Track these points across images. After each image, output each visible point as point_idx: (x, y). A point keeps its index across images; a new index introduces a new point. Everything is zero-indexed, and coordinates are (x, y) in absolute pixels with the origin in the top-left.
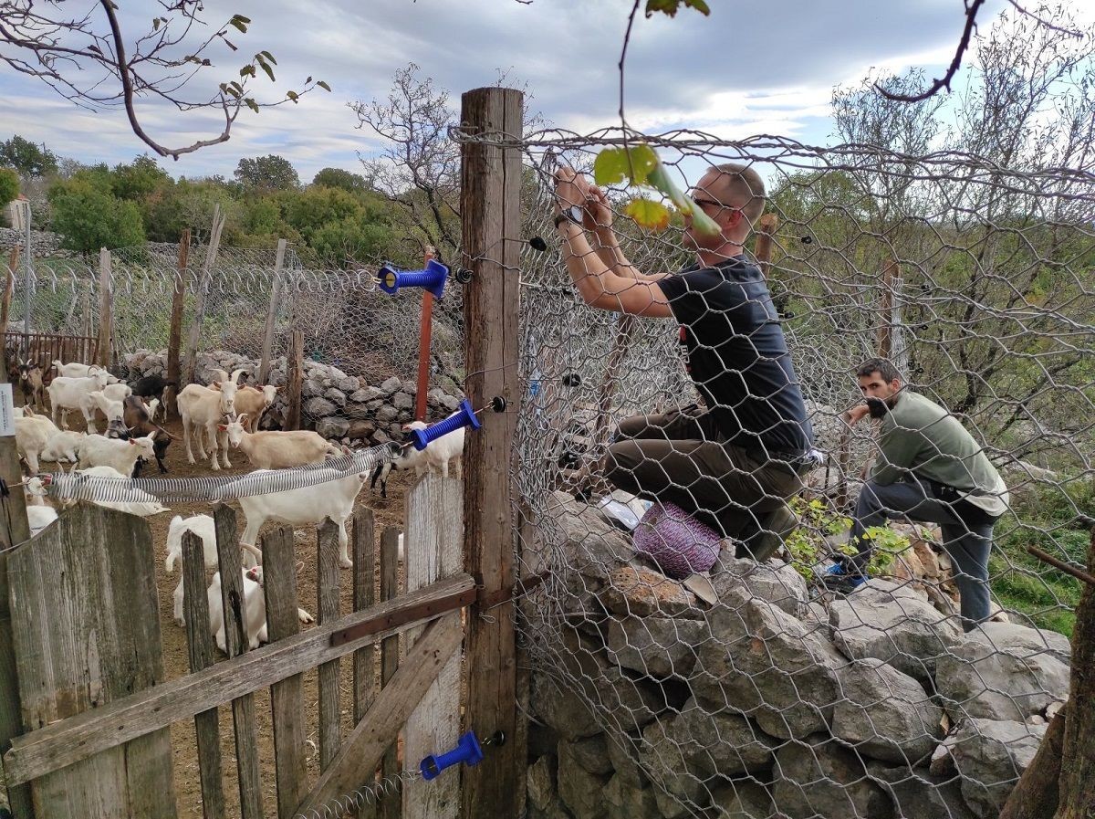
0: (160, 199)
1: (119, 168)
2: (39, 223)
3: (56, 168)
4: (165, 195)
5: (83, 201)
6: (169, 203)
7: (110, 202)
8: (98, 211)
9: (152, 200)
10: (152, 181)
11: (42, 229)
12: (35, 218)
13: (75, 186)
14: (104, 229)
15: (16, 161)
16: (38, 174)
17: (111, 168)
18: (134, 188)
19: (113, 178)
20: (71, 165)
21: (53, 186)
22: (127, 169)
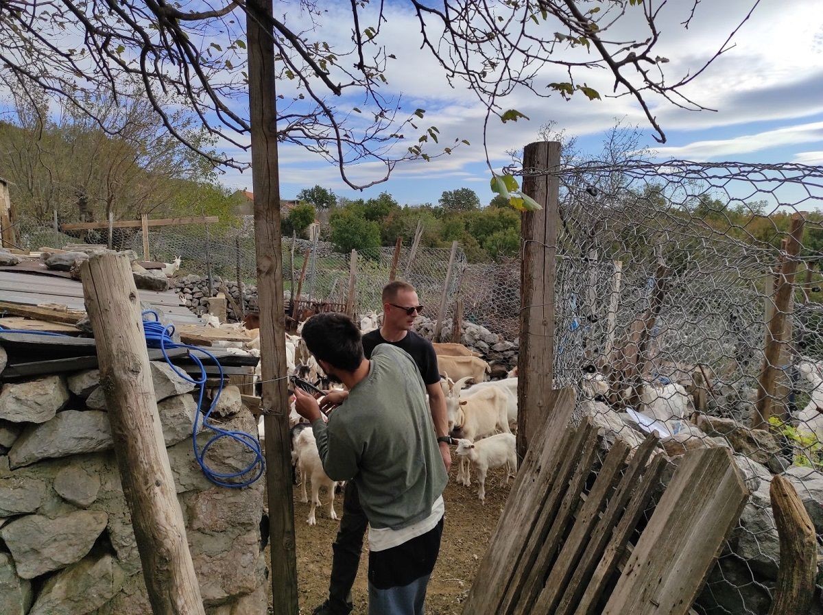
0: (392, 220)
1: (370, 201)
2: (324, 236)
3: (335, 203)
4: (395, 217)
5: (348, 223)
6: (396, 222)
7: (363, 222)
8: (356, 228)
9: (388, 220)
10: (388, 209)
11: (325, 241)
12: (322, 234)
13: (345, 214)
14: (358, 239)
15: (315, 200)
16: (326, 207)
17: (365, 202)
18: (378, 213)
19: (366, 208)
20: (344, 200)
21: (332, 214)
22: (374, 202)
